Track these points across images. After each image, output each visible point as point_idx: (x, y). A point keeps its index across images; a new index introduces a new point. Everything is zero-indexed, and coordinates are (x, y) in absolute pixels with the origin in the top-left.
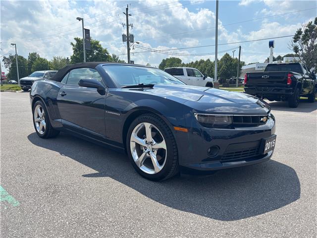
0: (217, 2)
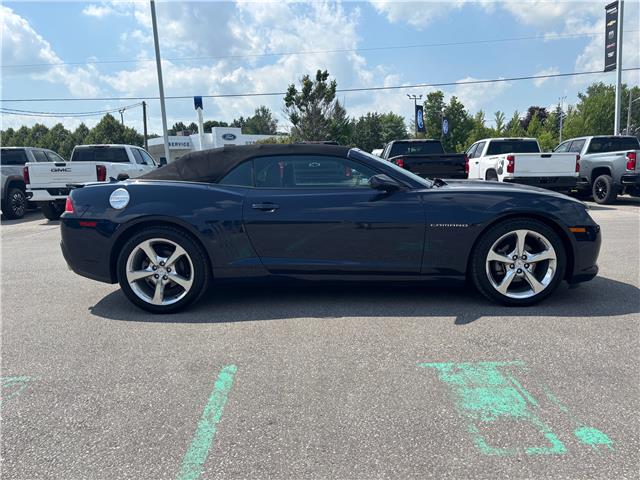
0: (152, 3)
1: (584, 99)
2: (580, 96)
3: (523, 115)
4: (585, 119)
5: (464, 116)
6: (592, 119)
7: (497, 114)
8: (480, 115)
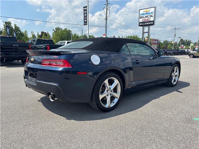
1: (54, 31)
2: (53, 30)
3: (40, 34)
4: (58, 37)
5: (20, 31)
6: (59, 37)
7: (32, 32)
8: (26, 32)
